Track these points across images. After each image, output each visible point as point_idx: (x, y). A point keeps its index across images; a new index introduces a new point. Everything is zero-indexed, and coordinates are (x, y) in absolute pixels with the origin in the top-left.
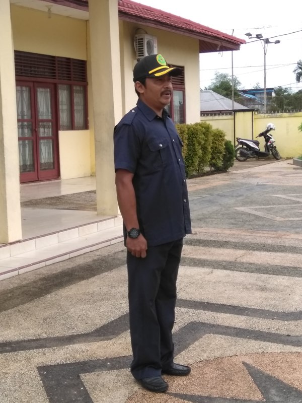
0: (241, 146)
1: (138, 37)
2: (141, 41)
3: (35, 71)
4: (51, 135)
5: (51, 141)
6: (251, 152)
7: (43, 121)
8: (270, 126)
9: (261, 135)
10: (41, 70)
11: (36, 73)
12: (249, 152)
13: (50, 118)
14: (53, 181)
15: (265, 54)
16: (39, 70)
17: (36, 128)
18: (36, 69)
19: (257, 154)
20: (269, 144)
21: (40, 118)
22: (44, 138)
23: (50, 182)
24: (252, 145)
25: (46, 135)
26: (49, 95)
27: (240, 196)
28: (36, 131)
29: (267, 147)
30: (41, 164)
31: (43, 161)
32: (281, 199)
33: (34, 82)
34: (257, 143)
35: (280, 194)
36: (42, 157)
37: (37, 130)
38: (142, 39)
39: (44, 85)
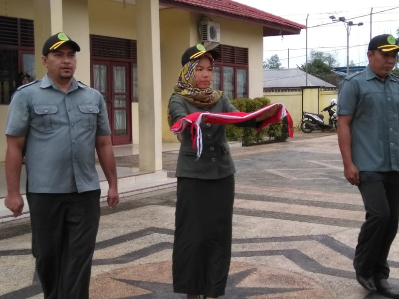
0: (307, 119)
1: (203, 23)
2: (205, 27)
3: (113, 52)
4: (125, 106)
5: (125, 111)
6: (316, 124)
7: (118, 94)
8: (334, 101)
9: (326, 109)
10: (118, 51)
11: (114, 54)
12: (313, 125)
13: (125, 91)
14: (125, 145)
15: (348, 35)
16: (116, 51)
17: (111, 99)
18: (114, 51)
19: (321, 127)
20: (332, 118)
21: (116, 91)
22: (118, 109)
23: (123, 146)
24: (317, 118)
25: (121, 106)
26: (124, 72)
27: (279, 161)
28: (111, 103)
29: (330, 120)
30: (115, 130)
31: (117, 128)
32: (311, 164)
33: (111, 61)
34: (322, 117)
35: (314, 160)
36: (117, 125)
37: (112, 101)
38: (206, 25)
39: (120, 64)
